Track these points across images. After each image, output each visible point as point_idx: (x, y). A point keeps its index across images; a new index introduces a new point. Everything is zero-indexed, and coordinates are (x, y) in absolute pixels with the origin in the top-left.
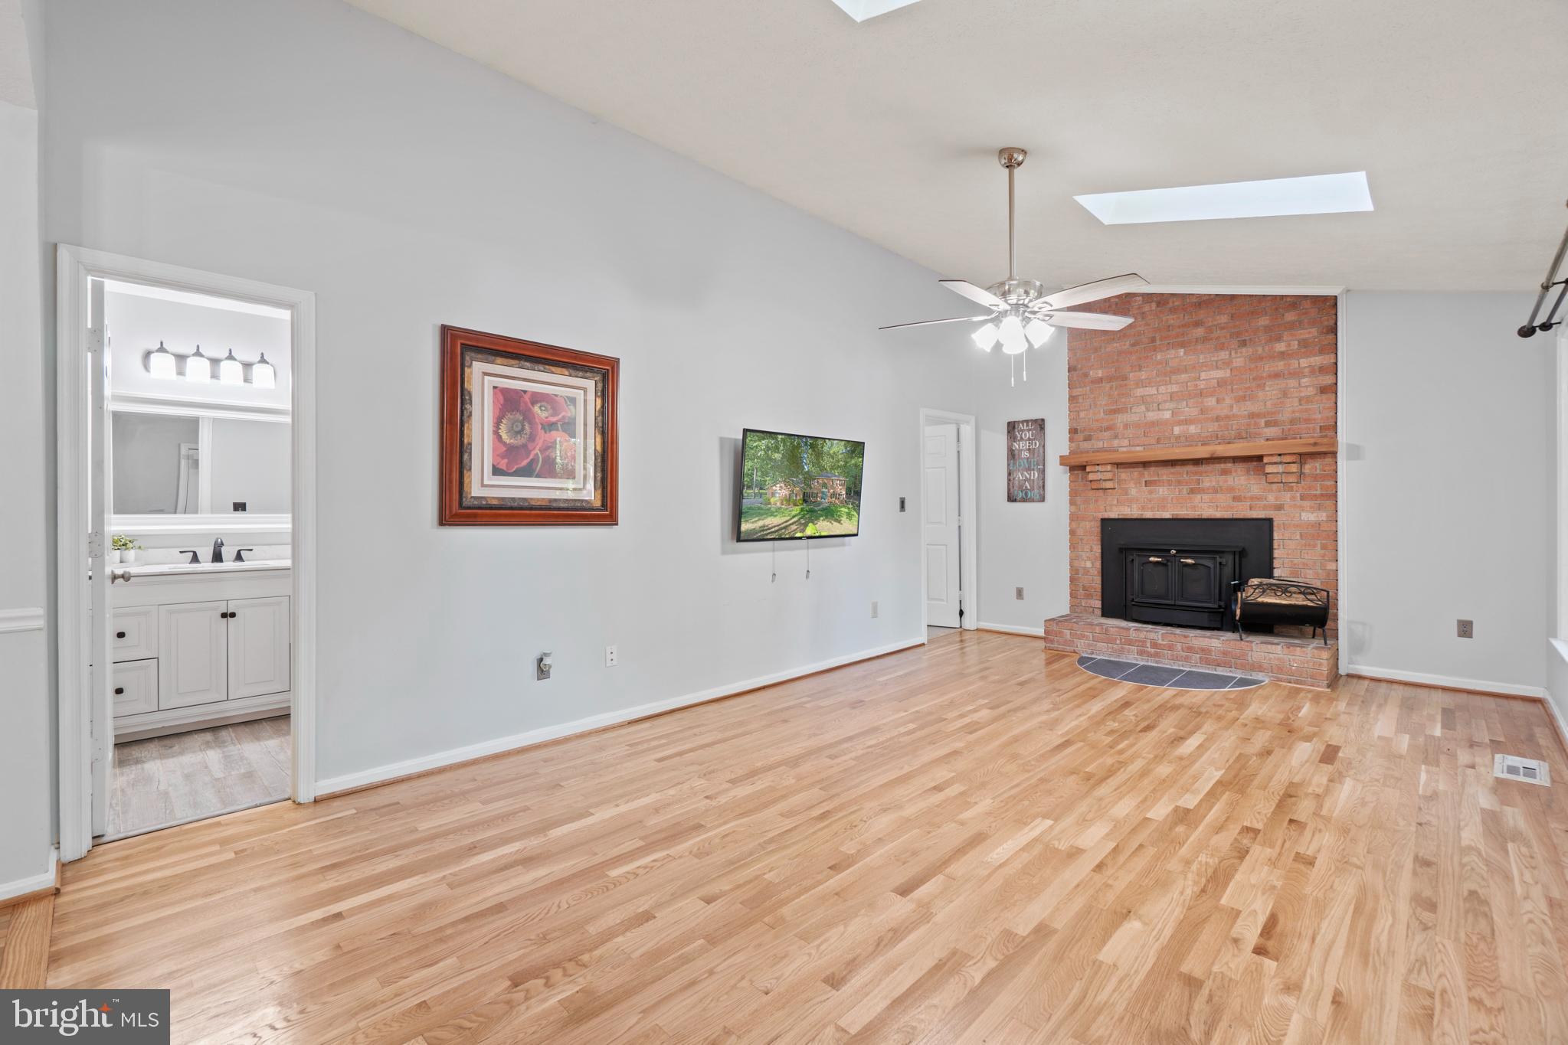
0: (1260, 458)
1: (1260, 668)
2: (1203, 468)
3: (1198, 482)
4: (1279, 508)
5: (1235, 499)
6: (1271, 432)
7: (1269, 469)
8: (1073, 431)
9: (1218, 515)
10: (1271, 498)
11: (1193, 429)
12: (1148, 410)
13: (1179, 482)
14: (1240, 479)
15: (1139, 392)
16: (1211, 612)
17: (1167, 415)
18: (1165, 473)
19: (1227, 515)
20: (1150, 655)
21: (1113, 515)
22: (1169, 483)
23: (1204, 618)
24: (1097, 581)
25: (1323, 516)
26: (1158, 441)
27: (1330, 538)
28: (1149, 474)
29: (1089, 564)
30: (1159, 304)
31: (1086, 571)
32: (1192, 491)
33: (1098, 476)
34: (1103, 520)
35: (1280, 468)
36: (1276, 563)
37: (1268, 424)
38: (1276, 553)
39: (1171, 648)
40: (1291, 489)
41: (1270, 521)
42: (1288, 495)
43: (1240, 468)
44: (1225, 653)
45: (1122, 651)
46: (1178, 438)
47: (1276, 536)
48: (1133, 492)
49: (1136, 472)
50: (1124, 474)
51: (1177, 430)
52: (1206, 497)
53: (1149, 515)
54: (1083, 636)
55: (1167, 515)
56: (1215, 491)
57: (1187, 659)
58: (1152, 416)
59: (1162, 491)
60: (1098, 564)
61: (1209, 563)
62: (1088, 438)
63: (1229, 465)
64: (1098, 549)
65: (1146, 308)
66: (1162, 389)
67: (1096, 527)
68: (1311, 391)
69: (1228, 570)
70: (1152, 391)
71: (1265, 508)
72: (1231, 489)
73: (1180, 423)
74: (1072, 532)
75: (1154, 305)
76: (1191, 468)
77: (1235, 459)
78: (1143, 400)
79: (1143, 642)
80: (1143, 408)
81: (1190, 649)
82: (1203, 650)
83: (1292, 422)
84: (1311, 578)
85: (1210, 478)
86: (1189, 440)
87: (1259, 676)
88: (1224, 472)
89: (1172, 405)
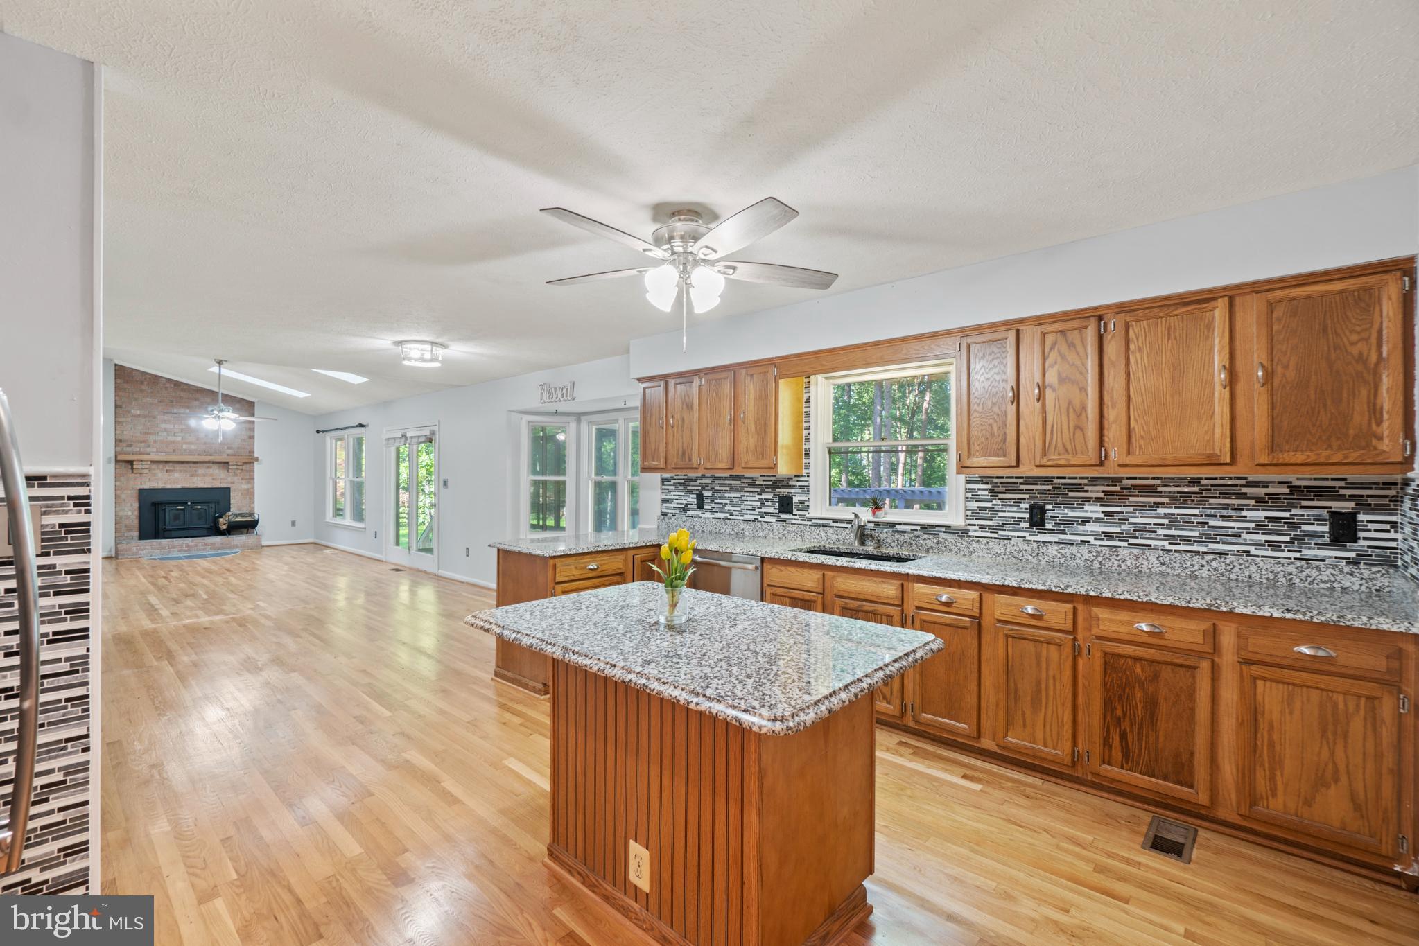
0: (228, 463)
1: (237, 547)
2: (198, 465)
3: (196, 471)
4: (233, 483)
5: (213, 479)
6: (229, 452)
7: (231, 467)
8: (118, 441)
9: (206, 486)
10: (229, 479)
11: (193, 447)
12: (168, 435)
13: (186, 471)
14: (216, 471)
15: (163, 426)
16: (208, 528)
17: (179, 439)
18: (178, 467)
19: (210, 486)
20: (186, 551)
21: (146, 486)
22: (181, 471)
23: (205, 532)
24: (136, 522)
25: (250, 486)
26: (174, 451)
27: (250, 494)
28: (168, 467)
29: (130, 513)
30: (175, 385)
31: (128, 517)
32: (192, 475)
33: (140, 467)
34: (141, 490)
35: (235, 467)
36: (231, 506)
37: (228, 448)
38: (232, 502)
39: (196, 546)
40: (237, 475)
41: (229, 488)
42: (236, 478)
43: (215, 466)
44: (222, 544)
45: (169, 552)
46: (185, 450)
47: (231, 494)
48: (160, 475)
49: (161, 466)
50: (153, 466)
51: (184, 447)
52: (199, 478)
53: (169, 486)
54: (145, 549)
55: (179, 486)
56: (204, 475)
57: (204, 549)
58: (171, 438)
59: (176, 475)
60: (136, 513)
61: (206, 507)
62: (130, 446)
63: (211, 464)
64: (136, 505)
65: (168, 385)
66: (177, 426)
67: (136, 493)
68: (246, 437)
69: (213, 510)
70: (172, 426)
71: (227, 483)
72: (211, 475)
73: (186, 443)
74: (117, 497)
75: (172, 386)
76: (192, 465)
77: (213, 462)
78: (165, 430)
79: (181, 546)
80: (165, 434)
81: (206, 544)
82: (212, 544)
83: (238, 448)
84: (245, 510)
85: (201, 470)
86: (191, 452)
87: (237, 550)
88: (208, 467)
89: (183, 434)
